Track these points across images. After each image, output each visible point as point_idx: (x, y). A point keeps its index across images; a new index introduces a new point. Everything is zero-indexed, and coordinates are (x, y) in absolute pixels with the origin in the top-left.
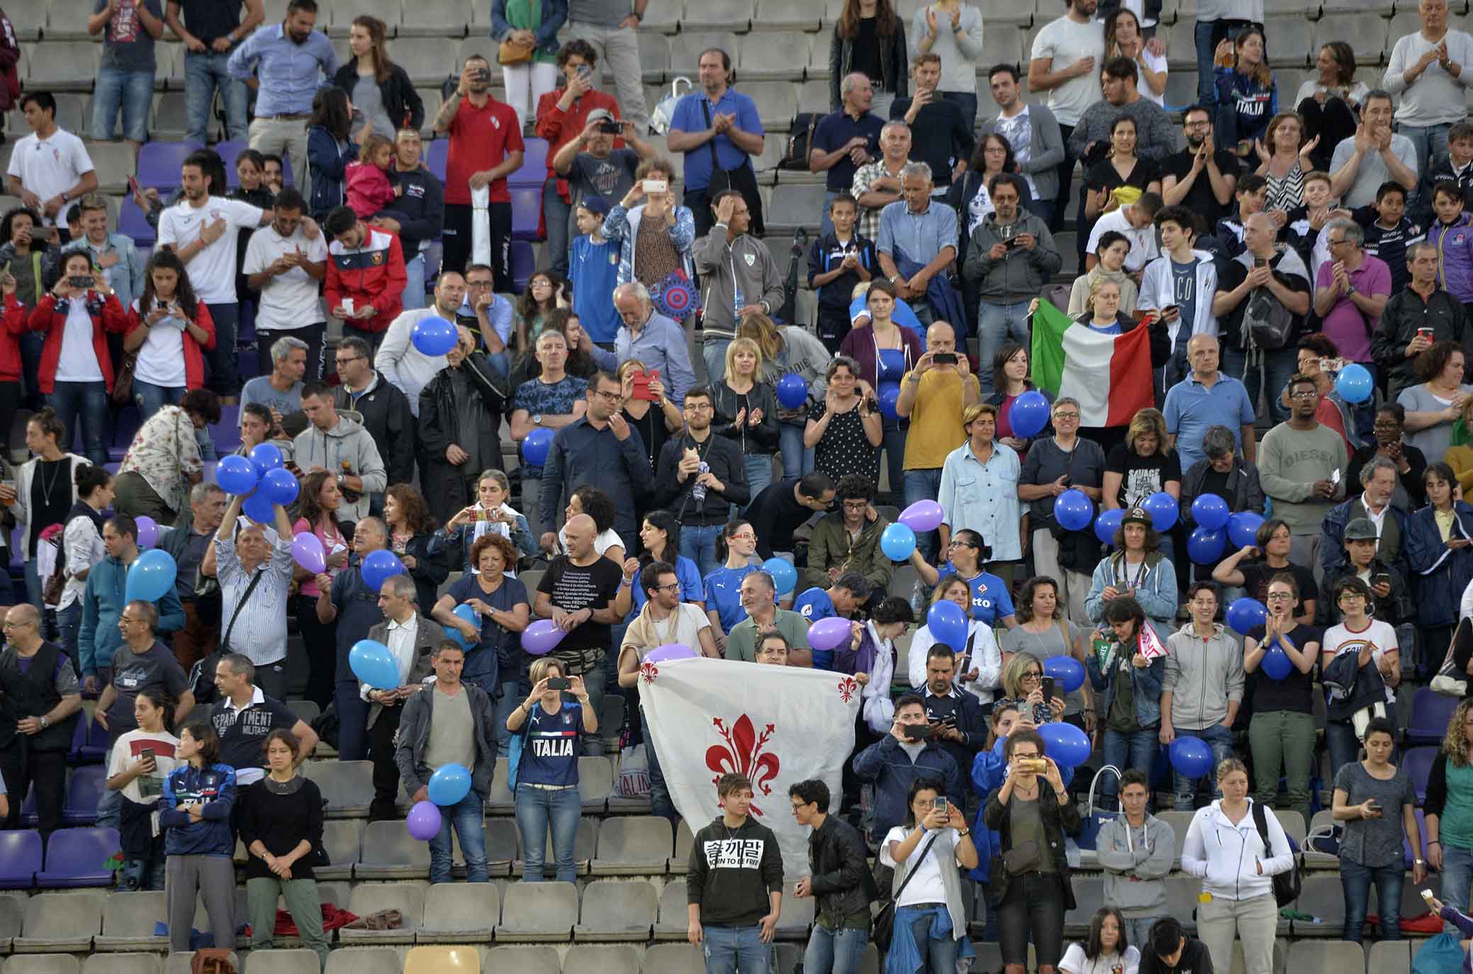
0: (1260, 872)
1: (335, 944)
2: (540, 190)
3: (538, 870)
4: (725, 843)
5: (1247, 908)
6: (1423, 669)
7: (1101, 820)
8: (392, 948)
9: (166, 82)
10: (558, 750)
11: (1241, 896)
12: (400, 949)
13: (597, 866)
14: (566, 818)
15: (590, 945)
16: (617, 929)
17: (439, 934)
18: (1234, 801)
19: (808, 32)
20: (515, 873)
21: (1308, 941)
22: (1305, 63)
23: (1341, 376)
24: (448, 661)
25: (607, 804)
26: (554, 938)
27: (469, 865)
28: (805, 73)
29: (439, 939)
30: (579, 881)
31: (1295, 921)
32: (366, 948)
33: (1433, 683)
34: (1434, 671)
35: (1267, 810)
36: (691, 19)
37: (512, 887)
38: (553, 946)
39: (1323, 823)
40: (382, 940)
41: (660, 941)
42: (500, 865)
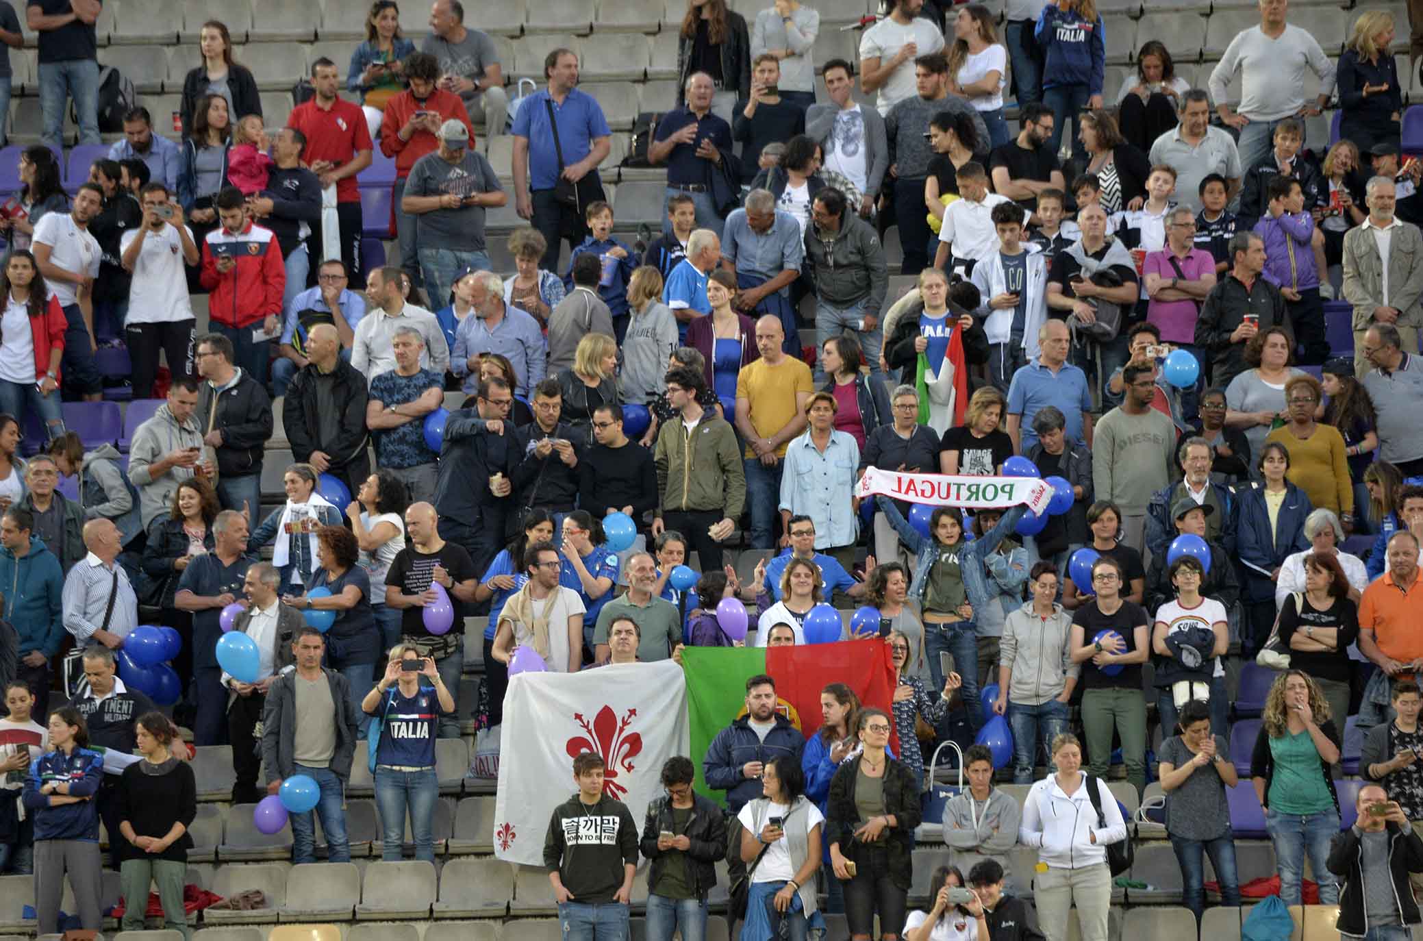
0: (1093, 841)
1: (200, 923)
2: (390, 189)
3: (398, 850)
4: (582, 819)
5: (1082, 877)
6: (1250, 644)
7: (942, 794)
8: (256, 927)
9: (23, 88)
10: (414, 732)
11: (1076, 865)
12: (263, 929)
13: (455, 845)
14: (423, 800)
15: (448, 922)
16: (474, 906)
17: (301, 913)
18: (1068, 774)
19: (648, 34)
20: (374, 853)
21: (1143, 909)
22: (1127, 60)
23: (1169, 362)
24: (306, 647)
25: (463, 785)
26: (414, 916)
27: (331, 846)
28: (645, 74)
29: (302, 918)
30: (437, 860)
31: (1129, 890)
32: (230, 928)
33: (1259, 657)
34: (1260, 645)
35: (1100, 783)
36: (534, 23)
37: (372, 866)
38: (412, 924)
39: (1155, 794)
40: (247, 920)
41: (516, 917)
42: (360, 846)
